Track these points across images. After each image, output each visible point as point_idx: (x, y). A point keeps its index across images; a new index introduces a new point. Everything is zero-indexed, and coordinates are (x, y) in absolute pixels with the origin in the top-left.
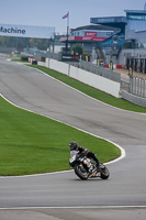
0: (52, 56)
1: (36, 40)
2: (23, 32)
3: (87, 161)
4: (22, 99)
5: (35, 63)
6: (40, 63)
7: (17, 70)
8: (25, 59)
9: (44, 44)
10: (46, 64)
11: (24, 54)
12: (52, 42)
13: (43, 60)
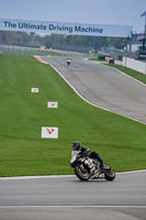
0: (129, 55)
1: (113, 39)
2: (101, 31)
3: (89, 161)
4: (99, 98)
5: (112, 62)
6: (117, 62)
7: (94, 69)
8: (102, 58)
9: (120, 43)
10: (123, 63)
11: (101, 53)
12: (129, 40)
13: (120, 59)
